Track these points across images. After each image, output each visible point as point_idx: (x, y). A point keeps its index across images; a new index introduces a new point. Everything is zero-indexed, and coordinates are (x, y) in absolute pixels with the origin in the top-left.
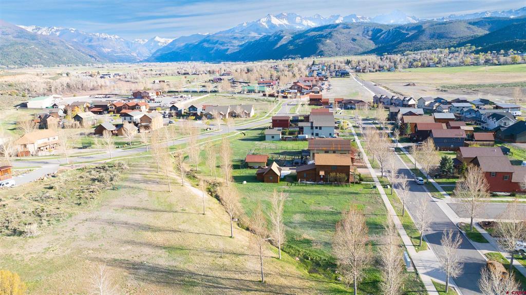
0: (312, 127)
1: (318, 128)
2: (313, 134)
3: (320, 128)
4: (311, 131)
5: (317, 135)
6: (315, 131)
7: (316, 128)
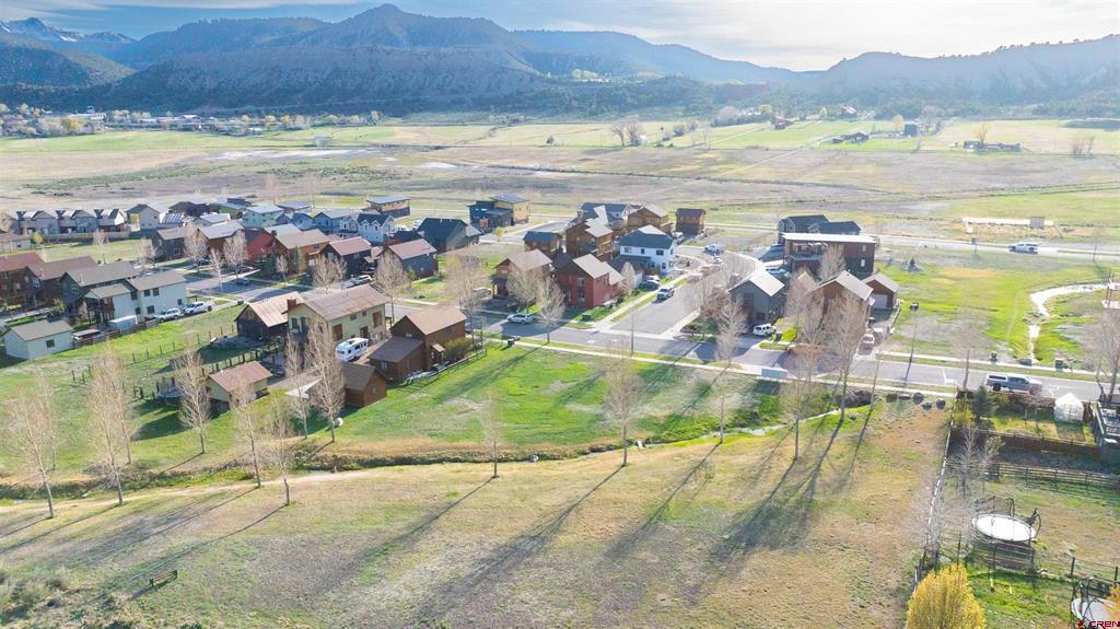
0: (134, 294)
1: (151, 292)
2: (138, 311)
3: (156, 292)
4: (134, 304)
5: (151, 310)
6: (145, 302)
7: (147, 293)
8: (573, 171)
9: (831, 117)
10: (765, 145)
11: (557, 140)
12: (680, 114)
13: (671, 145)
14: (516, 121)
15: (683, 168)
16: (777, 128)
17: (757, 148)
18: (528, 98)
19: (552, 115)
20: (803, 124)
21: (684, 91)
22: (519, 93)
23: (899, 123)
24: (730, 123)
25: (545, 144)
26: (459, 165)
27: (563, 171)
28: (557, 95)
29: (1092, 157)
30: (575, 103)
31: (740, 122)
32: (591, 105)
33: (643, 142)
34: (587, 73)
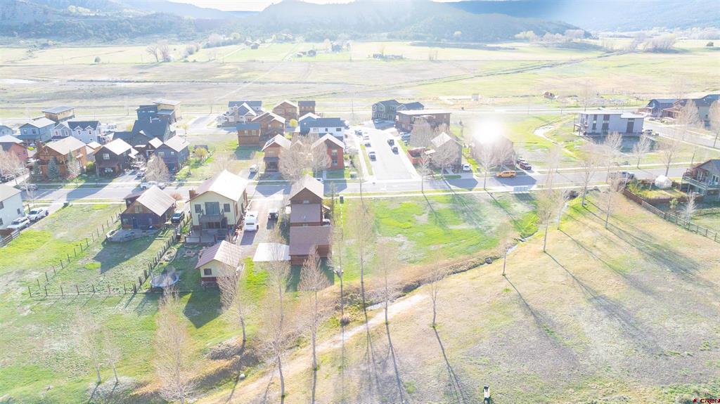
8: (145, 82)
9: (280, 41)
10: (261, 60)
11: (103, 59)
12: (176, 39)
13: (195, 61)
14: (46, 45)
15: (223, 76)
16: (253, 48)
17: (254, 61)
18: (47, 27)
19: (75, 40)
20: (267, 45)
21: (171, 23)
22: (37, 22)
23: (327, 44)
24: (218, 45)
25: (93, 62)
26: (38, 81)
27: (137, 82)
28: (74, 25)
29: (440, 61)
30: (91, 32)
31: (224, 44)
32: (104, 33)
33: (171, 59)
34: (81, 9)
